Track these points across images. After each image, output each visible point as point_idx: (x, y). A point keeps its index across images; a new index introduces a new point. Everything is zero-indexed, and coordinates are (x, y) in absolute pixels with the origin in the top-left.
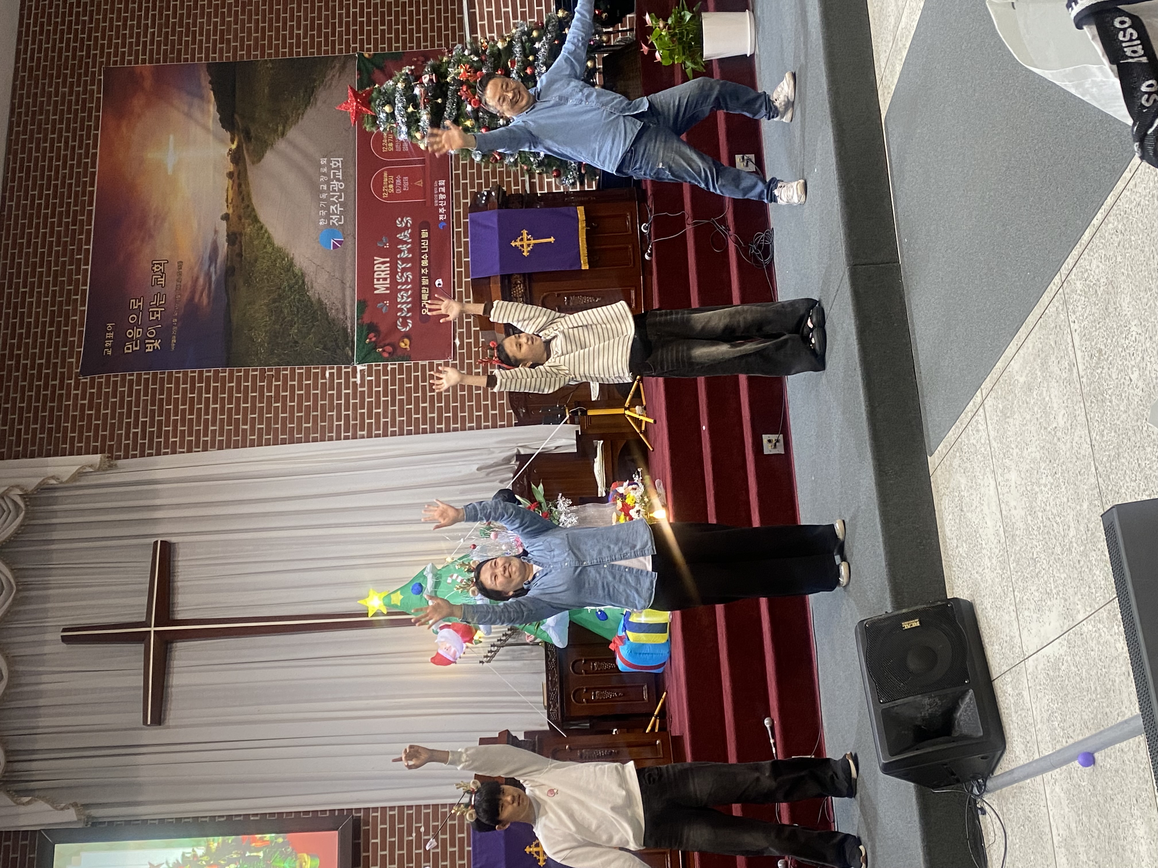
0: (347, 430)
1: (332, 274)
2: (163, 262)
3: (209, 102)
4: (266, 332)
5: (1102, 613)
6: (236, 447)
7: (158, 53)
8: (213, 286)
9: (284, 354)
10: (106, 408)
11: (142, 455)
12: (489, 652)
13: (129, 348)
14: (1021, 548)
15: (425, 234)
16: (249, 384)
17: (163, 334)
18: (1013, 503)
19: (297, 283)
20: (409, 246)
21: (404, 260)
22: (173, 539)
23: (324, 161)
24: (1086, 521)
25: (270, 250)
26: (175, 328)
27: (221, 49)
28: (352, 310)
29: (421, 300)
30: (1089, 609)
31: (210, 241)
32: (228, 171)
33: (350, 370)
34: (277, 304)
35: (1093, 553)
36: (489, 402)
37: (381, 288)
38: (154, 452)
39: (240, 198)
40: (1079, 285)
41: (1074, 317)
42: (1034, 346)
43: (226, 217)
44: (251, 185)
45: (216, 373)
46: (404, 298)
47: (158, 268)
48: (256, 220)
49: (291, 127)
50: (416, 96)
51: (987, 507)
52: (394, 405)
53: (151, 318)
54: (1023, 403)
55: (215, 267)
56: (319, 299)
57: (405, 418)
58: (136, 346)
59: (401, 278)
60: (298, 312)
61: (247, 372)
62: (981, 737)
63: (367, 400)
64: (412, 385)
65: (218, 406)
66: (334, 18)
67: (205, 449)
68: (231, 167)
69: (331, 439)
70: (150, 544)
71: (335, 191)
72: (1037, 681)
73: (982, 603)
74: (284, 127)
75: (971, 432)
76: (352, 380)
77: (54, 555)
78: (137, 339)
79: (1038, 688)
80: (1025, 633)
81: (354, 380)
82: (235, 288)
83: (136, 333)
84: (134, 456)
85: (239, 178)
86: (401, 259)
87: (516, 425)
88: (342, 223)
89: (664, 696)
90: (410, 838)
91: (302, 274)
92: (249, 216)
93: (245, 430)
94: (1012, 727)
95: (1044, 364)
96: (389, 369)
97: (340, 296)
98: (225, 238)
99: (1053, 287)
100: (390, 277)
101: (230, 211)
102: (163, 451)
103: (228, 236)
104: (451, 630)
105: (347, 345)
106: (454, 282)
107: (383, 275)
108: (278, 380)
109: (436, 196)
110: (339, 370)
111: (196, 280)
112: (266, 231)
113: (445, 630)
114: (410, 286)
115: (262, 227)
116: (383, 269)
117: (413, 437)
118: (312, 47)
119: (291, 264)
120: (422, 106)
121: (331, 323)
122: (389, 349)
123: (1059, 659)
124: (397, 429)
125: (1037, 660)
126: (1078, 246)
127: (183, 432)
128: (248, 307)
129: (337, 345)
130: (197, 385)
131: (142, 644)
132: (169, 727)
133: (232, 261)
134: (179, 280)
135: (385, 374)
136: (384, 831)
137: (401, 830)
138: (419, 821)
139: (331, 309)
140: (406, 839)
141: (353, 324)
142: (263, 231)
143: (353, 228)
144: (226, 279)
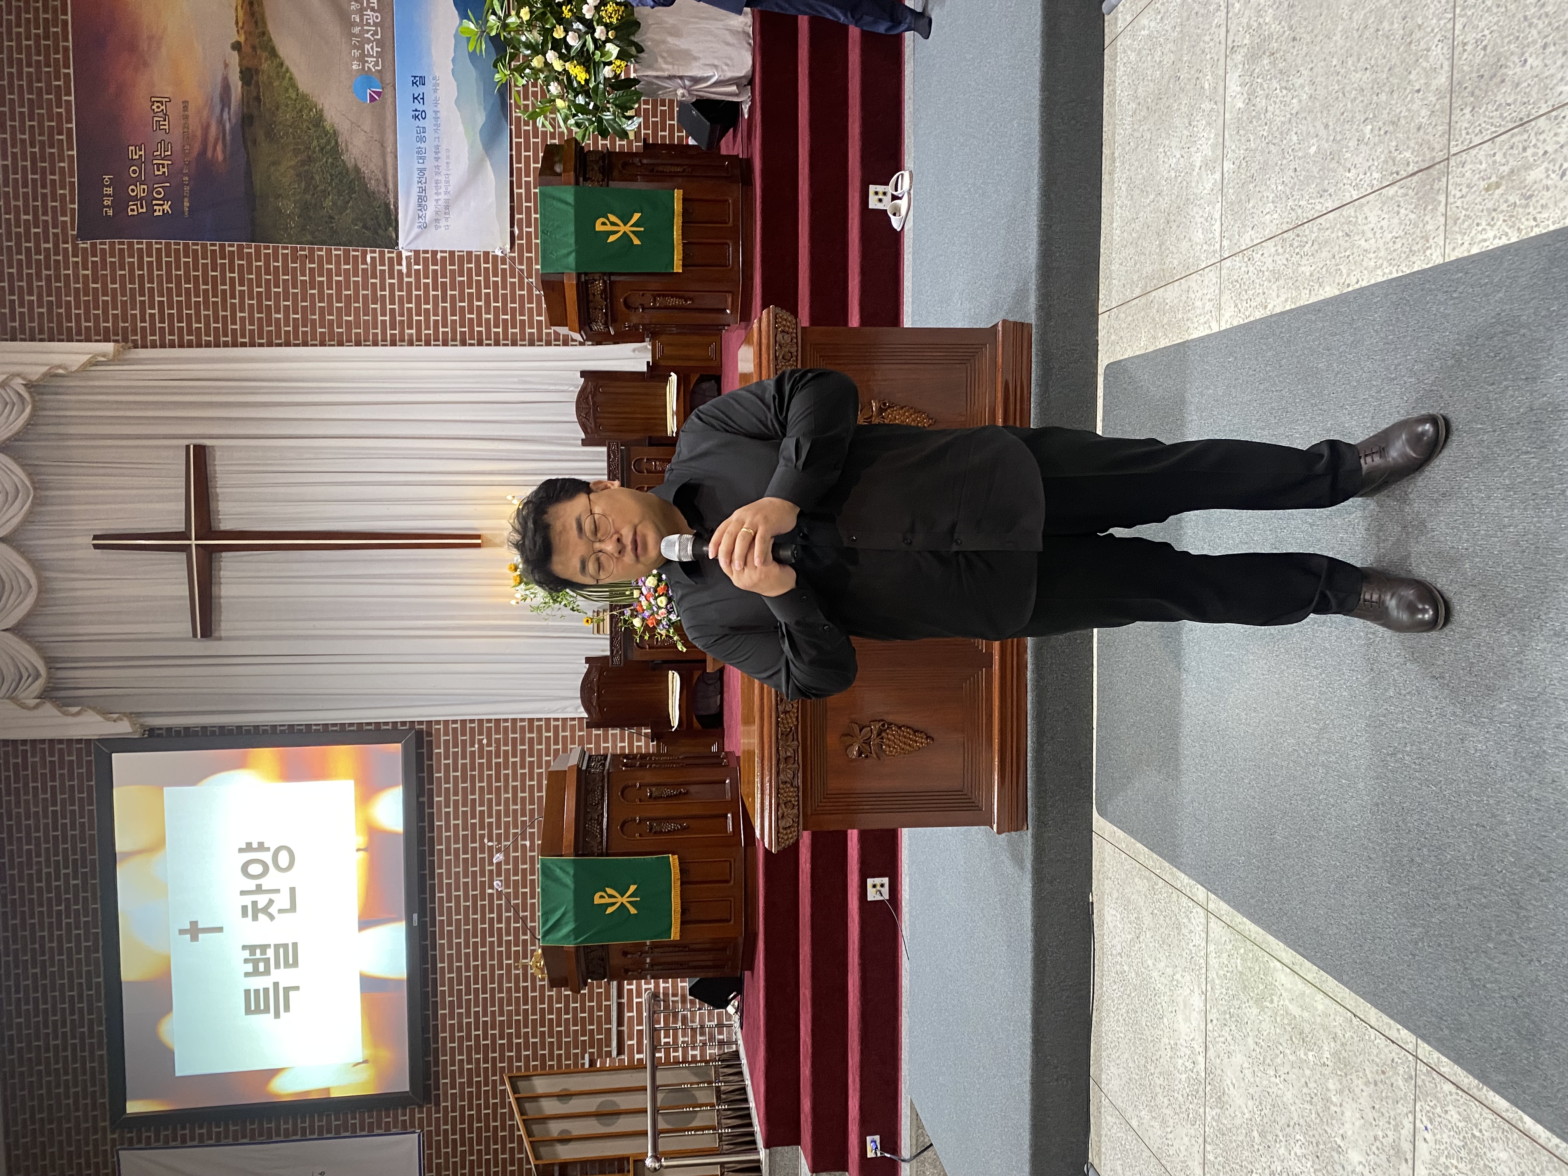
0: (393, 332)
1: (370, 135)
2: (163, 100)
4: (295, 202)
8: (228, 138)
9: (318, 231)
10: (114, 282)
13: (133, 210)
16: (280, 264)
17: (173, 196)
19: (329, 142)
22: (206, 442)
25: (294, 96)
26: (187, 188)
28: (394, 181)
31: (219, 79)
33: (394, 255)
34: (306, 167)
38: (176, 343)
39: (253, 21)
43: (237, 47)
44: (265, 7)
45: (240, 248)
47: (158, 107)
48: (273, 53)
52: (444, 300)
55: (229, 113)
56: (356, 165)
58: (142, 207)
60: (332, 180)
61: (276, 250)
63: (414, 292)
64: (465, 279)
70: (181, 446)
71: (368, 24)
76: (397, 268)
77: (74, 452)
78: (142, 199)
81: (399, 267)
82: (254, 142)
83: (139, 190)
84: (154, 345)
88: (380, 69)
90: (473, 749)
91: (335, 133)
92: (266, 48)
96: (439, 257)
97: (381, 163)
98: (238, 75)
101: (242, 39)
102: (186, 341)
103: (241, 72)
105: (390, 225)
108: (312, 262)
110: (382, 254)
111: (206, 128)
112: (287, 70)
115: (282, 64)
119: (321, 117)
121: (370, 196)
127: (207, 317)
128: (272, 169)
129: (379, 225)
130: (219, 261)
131: (183, 556)
132: (220, 639)
133: (248, 106)
134: (186, 126)
135: (435, 263)
136: (447, 742)
137: (464, 742)
138: (481, 734)
139: (370, 179)
140: (469, 749)
141: (396, 198)
142: (284, 69)
143: (392, 76)
144: (243, 129)
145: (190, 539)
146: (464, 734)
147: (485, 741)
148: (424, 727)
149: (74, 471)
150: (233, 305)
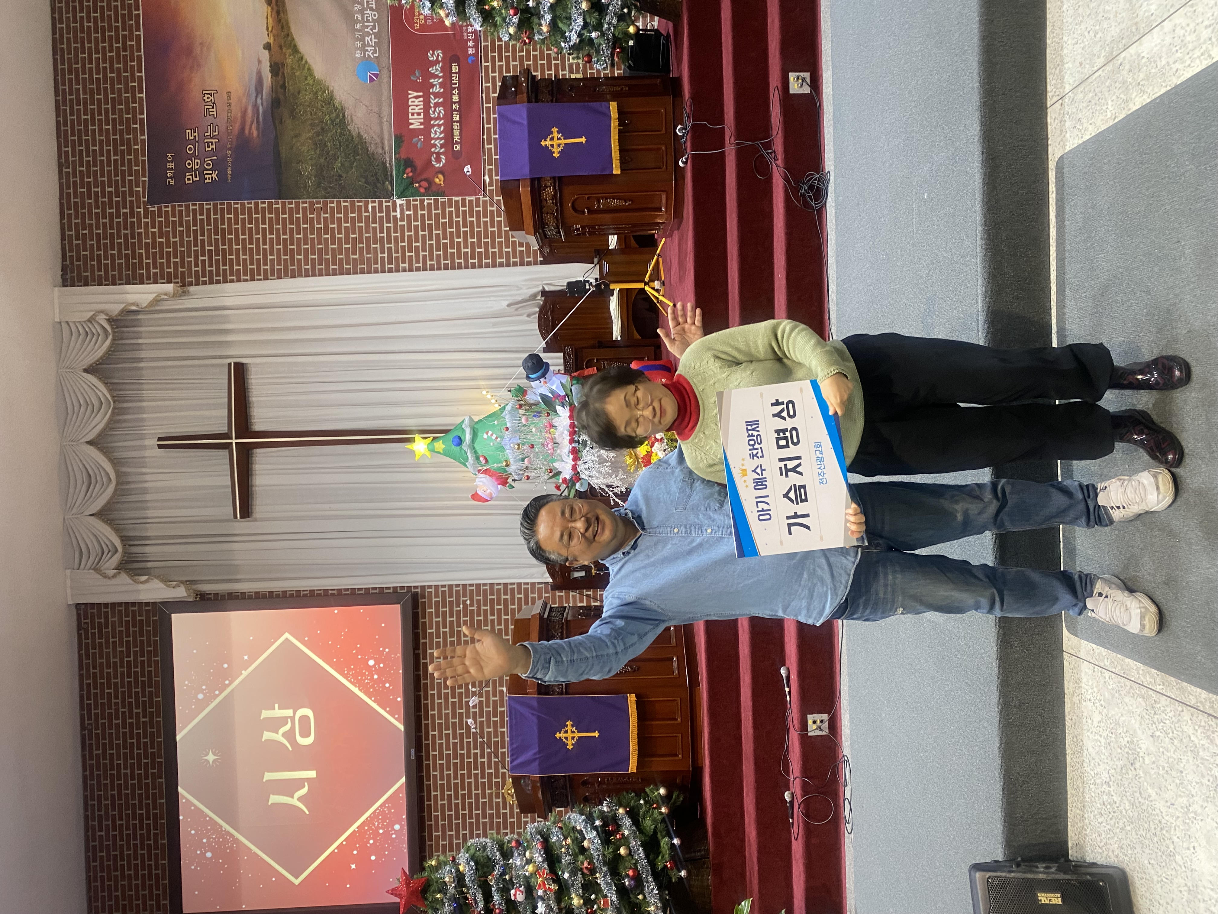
0: (390, 263)
1: (370, 108)
2: (213, 92)
4: (312, 166)
6: (293, 276)
8: (261, 119)
9: (330, 188)
10: (175, 236)
11: (211, 283)
13: (190, 178)
15: (455, 69)
16: (301, 216)
17: (219, 166)
19: (338, 116)
20: (441, 80)
21: (437, 95)
22: (244, 361)
25: (311, 82)
26: (229, 160)
28: (389, 144)
29: (453, 136)
31: (254, 72)
33: (390, 204)
34: (321, 137)
37: (416, 123)
38: (221, 279)
39: (280, 25)
44: (289, 14)
45: (270, 204)
46: (437, 133)
47: (208, 98)
48: (295, 50)
52: (431, 239)
53: (207, 149)
55: (262, 98)
56: (359, 133)
57: (441, 252)
58: (196, 177)
59: (434, 113)
60: (340, 146)
61: (297, 204)
63: (407, 233)
64: (447, 220)
67: (266, 278)
69: (376, 272)
70: (225, 364)
71: (368, 21)
76: (392, 214)
77: (144, 372)
78: (196, 170)
81: (394, 214)
82: (281, 120)
83: (194, 164)
84: (204, 283)
85: (277, 5)
86: (433, 93)
87: (542, 263)
88: (377, 55)
90: (459, 609)
91: (342, 109)
92: (290, 46)
93: (299, 260)
96: (426, 204)
97: (378, 131)
98: (269, 68)
100: (424, 112)
101: (271, 41)
102: (229, 278)
103: (271, 66)
104: (487, 476)
105: (387, 179)
106: (483, 118)
107: (417, 111)
108: (326, 212)
109: (465, 28)
110: (380, 204)
111: (245, 111)
112: (306, 62)
114: (442, 122)
115: (302, 58)
116: (416, 103)
117: (450, 272)
119: (331, 97)
121: (370, 157)
122: (425, 184)
124: (435, 263)
127: (245, 260)
128: (294, 140)
129: (378, 179)
130: (254, 216)
131: (226, 452)
132: (256, 520)
133: (276, 92)
134: (229, 111)
135: (423, 209)
136: (437, 603)
137: (451, 603)
138: (465, 595)
139: (371, 143)
140: (455, 609)
141: (391, 158)
142: (304, 62)
143: (387, 61)
144: (272, 111)
145: (232, 439)
146: (451, 596)
147: (468, 602)
148: (419, 590)
149: (145, 387)
150: (265, 250)
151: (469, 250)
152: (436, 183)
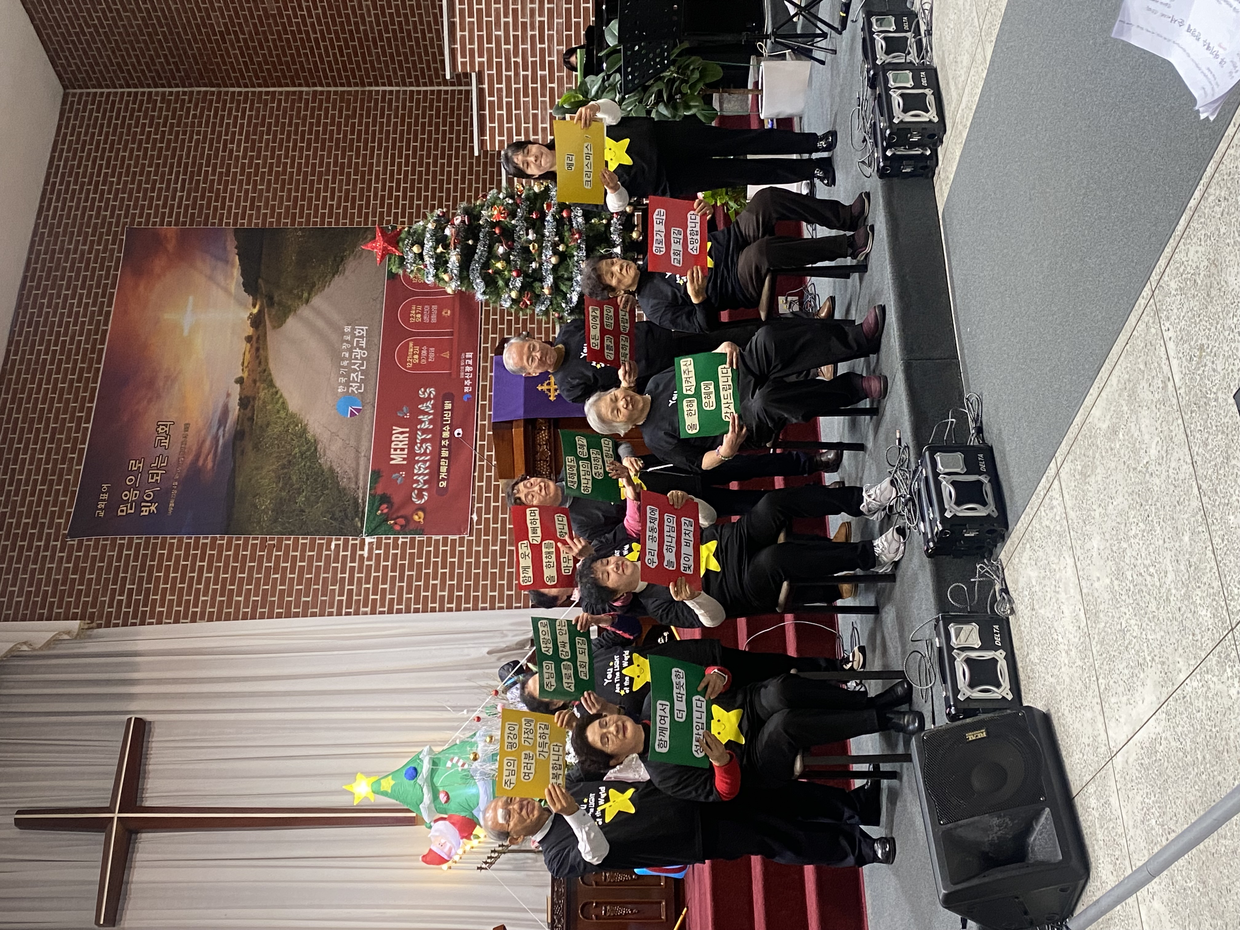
0: (349, 606)
1: (347, 442)
2: (169, 424)
3: (233, 266)
4: (271, 499)
5: (1211, 660)
6: (227, 619)
7: (185, 216)
8: (220, 450)
9: (289, 523)
10: (91, 573)
11: (125, 624)
12: (488, 858)
13: (123, 510)
14: (1106, 623)
15: (448, 406)
16: (248, 553)
17: (161, 498)
18: (1096, 574)
19: (309, 449)
20: (431, 417)
21: (424, 431)
22: (148, 717)
23: (347, 329)
24: (1187, 556)
25: (283, 416)
26: (175, 491)
27: (251, 216)
28: (365, 479)
29: (439, 472)
30: (1193, 662)
31: (220, 405)
32: (246, 335)
33: (357, 542)
34: (286, 470)
35: (1198, 591)
36: (505, 582)
37: (398, 458)
38: (138, 621)
39: (257, 361)
40: (1173, 285)
41: (1167, 324)
42: (1119, 381)
43: (240, 381)
44: (269, 350)
45: (214, 540)
46: (421, 469)
47: (163, 429)
48: (271, 384)
49: (316, 294)
50: (446, 236)
51: (1063, 594)
52: (401, 581)
53: (150, 480)
54: (1107, 452)
55: (224, 430)
56: (331, 466)
57: (412, 596)
58: (131, 509)
59: (420, 448)
60: (308, 479)
61: (246, 541)
62: (1060, 862)
63: (373, 574)
64: (423, 560)
65: (212, 575)
66: (369, 190)
67: (193, 621)
68: (250, 331)
69: (331, 614)
70: (123, 722)
71: (357, 359)
72: (1127, 778)
73: (1058, 710)
74: (309, 294)
75: (1043, 513)
76: (359, 553)
77: (17, 729)
78: (132, 501)
79: (1129, 786)
80: (1112, 724)
81: (361, 552)
82: (242, 453)
83: (131, 496)
84: (116, 625)
85: (257, 342)
86: (420, 429)
87: (533, 607)
88: (362, 391)
89: (684, 913)
91: (315, 441)
92: (265, 381)
93: (238, 602)
94: (1096, 847)
95: (1133, 396)
97: (354, 465)
98: (237, 401)
99: (1142, 301)
100: (408, 448)
101: (245, 375)
102: (148, 621)
103: (240, 399)
104: (447, 822)
105: (357, 516)
106: (475, 455)
107: (400, 446)
108: (279, 550)
109: (462, 368)
110: (346, 542)
112: (281, 396)
113: (440, 822)
114: (428, 458)
115: (277, 392)
116: (401, 439)
117: (420, 615)
118: (345, 218)
119: (305, 431)
120: (452, 247)
121: (341, 492)
122: (402, 521)
123: (1156, 740)
124: (403, 607)
125: (1127, 752)
126: (1171, 241)
128: (255, 472)
129: (347, 518)
130: (192, 552)
131: (103, 833)
133: (242, 424)
134: (184, 443)
135: (396, 547)
139: (343, 478)
141: (364, 493)
142: (278, 396)
143: (373, 397)
144: (234, 444)
145: (114, 812)
151: (446, 593)
152: (415, 521)
